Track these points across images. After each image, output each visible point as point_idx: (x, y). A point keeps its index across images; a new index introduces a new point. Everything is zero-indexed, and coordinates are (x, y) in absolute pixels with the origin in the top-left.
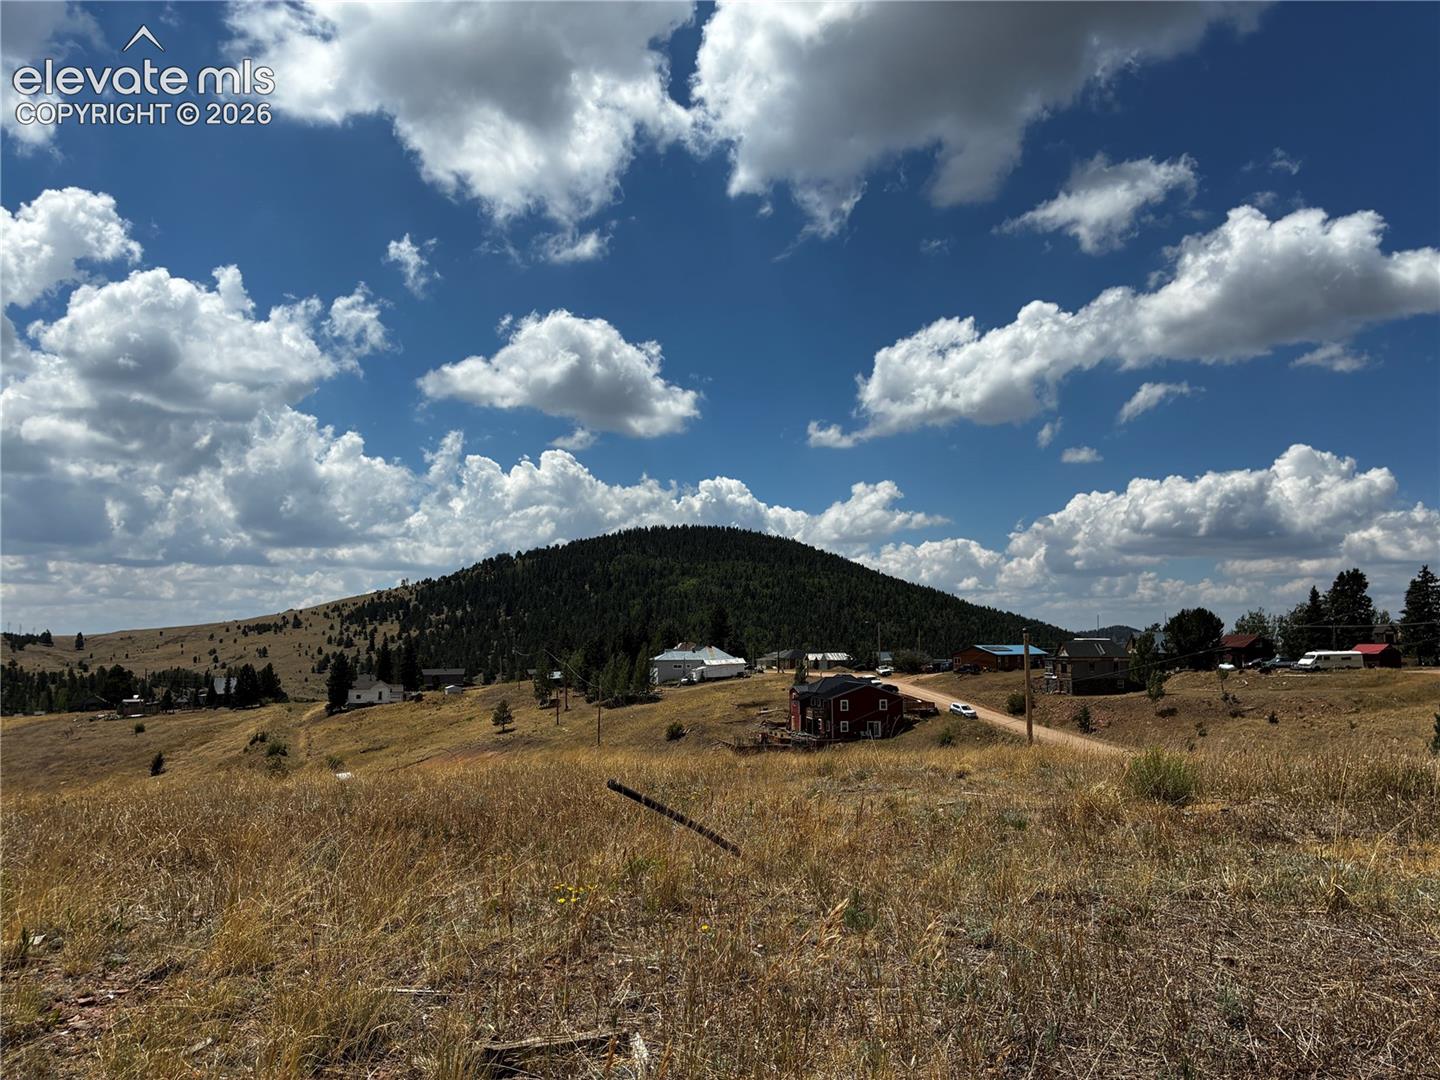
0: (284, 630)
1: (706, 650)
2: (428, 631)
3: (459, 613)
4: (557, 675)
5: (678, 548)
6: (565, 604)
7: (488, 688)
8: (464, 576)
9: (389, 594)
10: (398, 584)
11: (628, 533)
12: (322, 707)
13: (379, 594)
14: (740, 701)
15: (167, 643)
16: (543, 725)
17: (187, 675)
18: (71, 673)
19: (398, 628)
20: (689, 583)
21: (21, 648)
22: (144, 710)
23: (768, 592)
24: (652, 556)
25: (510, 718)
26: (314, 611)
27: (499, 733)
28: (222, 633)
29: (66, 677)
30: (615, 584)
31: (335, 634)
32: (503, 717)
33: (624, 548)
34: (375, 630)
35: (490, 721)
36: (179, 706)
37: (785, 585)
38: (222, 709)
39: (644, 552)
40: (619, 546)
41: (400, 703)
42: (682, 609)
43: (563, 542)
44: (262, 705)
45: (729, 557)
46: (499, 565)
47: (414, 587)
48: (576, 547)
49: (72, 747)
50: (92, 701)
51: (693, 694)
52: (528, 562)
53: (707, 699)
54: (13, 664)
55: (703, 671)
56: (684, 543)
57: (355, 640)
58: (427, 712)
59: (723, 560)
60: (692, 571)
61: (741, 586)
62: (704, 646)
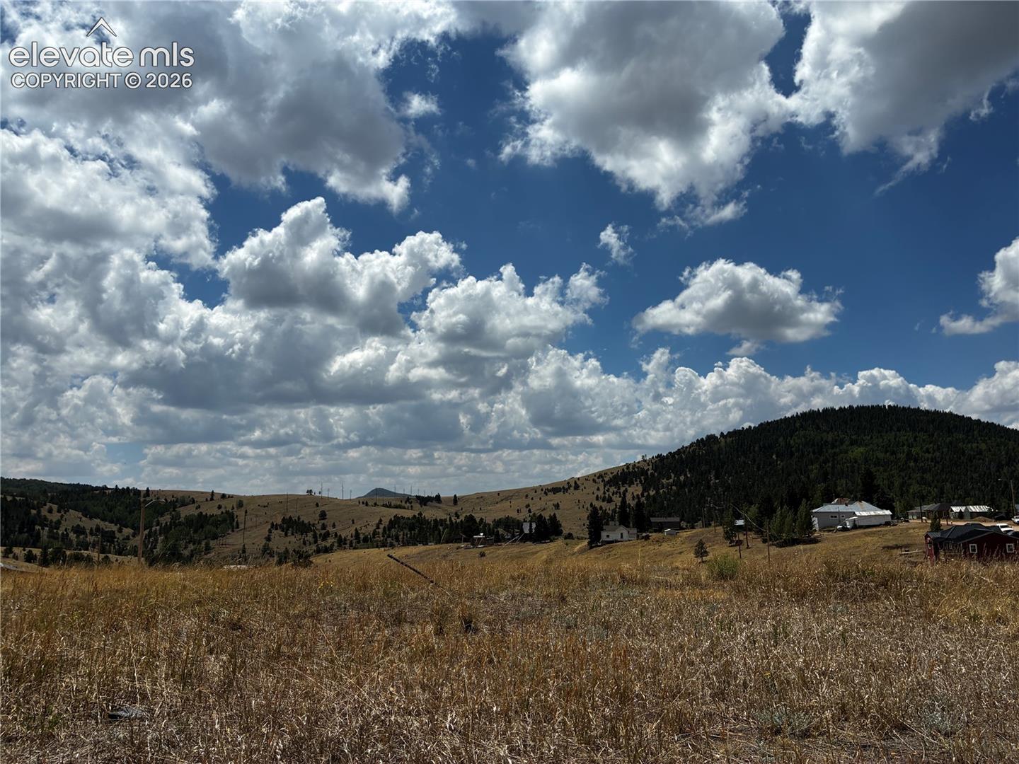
0: (569, 491)
1: (857, 504)
2: (661, 491)
3: (682, 478)
4: (740, 522)
5: (847, 424)
6: (758, 469)
7: (694, 531)
8: (684, 452)
9: (634, 466)
10: (639, 458)
11: (804, 414)
12: (585, 543)
13: (628, 466)
14: (885, 544)
15: (502, 500)
17: (513, 520)
18: (450, 518)
19: (641, 490)
20: (858, 451)
21: (425, 505)
22: (485, 542)
24: (825, 431)
25: (706, 553)
26: (587, 479)
27: (700, 563)
28: (532, 494)
29: (448, 522)
30: (796, 454)
31: (600, 493)
32: (701, 551)
33: (802, 426)
34: (626, 490)
35: (692, 555)
37: (945, 450)
38: (528, 543)
39: (818, 428)
40: (798, 425)
41: (635, 541)
42: (853, 472)
44: (551, 541)
46: (708, 442)
47: (650, 460)
48: (765, 428)
50: (459, 537)
51: (847, 537)
52: (729, 440)
53: (858, 542)
54: (420, 514)
55: (854, 520)
56: (851, 420)
57: (614, 498)
58: (652, 547)
59: (887, 432)
60: (859, 441)
61: (904, 452)
62: (856, 501)
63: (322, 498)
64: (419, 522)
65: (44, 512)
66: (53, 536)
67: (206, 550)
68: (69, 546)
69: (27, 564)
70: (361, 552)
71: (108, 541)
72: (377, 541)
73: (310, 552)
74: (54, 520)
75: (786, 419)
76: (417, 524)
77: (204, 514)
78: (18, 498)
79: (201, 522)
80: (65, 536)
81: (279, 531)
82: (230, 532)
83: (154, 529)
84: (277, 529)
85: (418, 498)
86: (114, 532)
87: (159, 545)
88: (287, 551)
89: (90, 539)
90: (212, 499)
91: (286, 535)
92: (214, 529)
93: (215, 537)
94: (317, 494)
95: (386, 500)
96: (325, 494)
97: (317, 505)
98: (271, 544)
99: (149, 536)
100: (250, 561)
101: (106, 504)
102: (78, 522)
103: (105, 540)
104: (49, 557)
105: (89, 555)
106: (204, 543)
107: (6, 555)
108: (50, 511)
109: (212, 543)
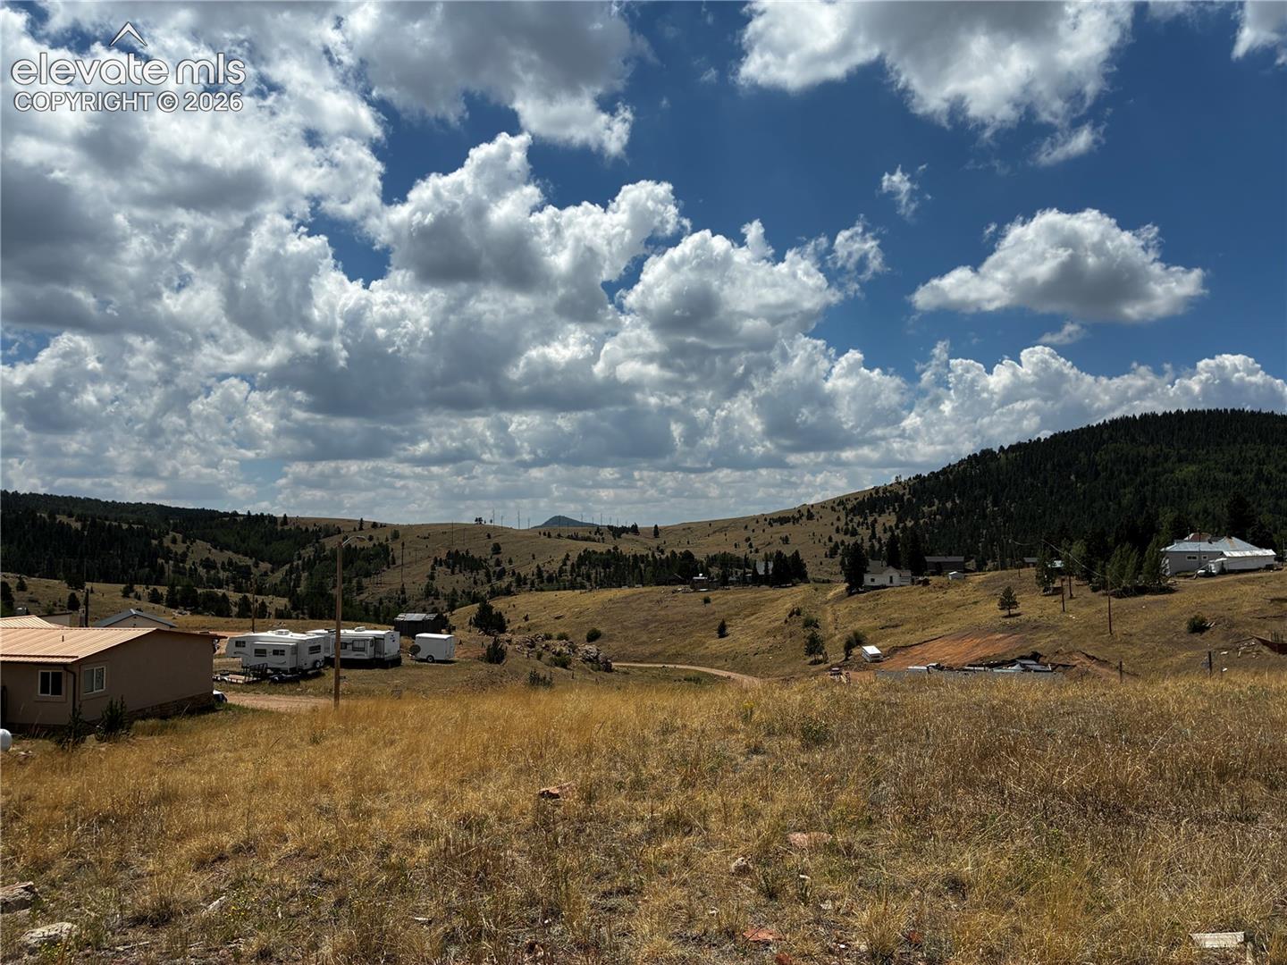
0: (800, 521)
1: (1225, 541)
2: (922, 522)
3: (949, 505)
4: (1058, 564)
5: (1173, 435)
6: (1051, 493)
7: (985, 574)
8: (951, 472)
9: (885, 489)
10: (893, 480)
11: (1114, 422)
12: (843, 587)
13: (877, 490)
14: (1273, 595)
15: (714, 532)
16: (1050, 611)
17: (732, 557)
18: (653, 556)
19: (895, 519)
20: (1188, 471)
21: (619, 537)
22: (710, 584)
24: (1142, 444)
25: (1015, 604)
26: (823, 506)
27: (1006, 617)
28: (752, 525)
29: (650, 559)
30: (1103, 474)
31: (841, 524)
32: (1008, 602)
33: (1111, 437)
34: (875, 521)
35: (995, 605)
36: (732, 583)
38: (764, 586)
39: (1133, 440)
40: (1105, 436)
41: (909, 587)
42: (1181, 497)
43: (1045, 434)
44: (794, 585)
45: (1235, 439)
46: (984, 459)
47: (907, 482)
48: (1059, 440)
49: (663, 613)
50: (671, 578)
51: (1215, 586)
52: (1011, 455)
53: (1231, 592)
54: (616, 548)
55: (1222, 563)
56: (1180, 429)
57: (859, 530)
58: (934, 595)
59: (1228, 445)
60: (1190, 457)
61: (1252, 471)
62: (1222, 537)
63: (495, 528)
64: (614, 558)
65: (167, 542)
66: (179, 571)
67: (358, 589)
68: (200, 583)
69: (153, 605)
70: (551, 595)
71: (243, 578)
72: (563, 581)
73: (484, 594)
74: (180, 552)
75: (1089, 428)
76: (613, 561)
77: (353, 546)
78: (135, 526)
79: (351, 555)
80: (193, 571)
81: (444, 568)
82: (385, 568)
83: (295, 563)
84: (441, 565)
85: (610, 528)
86: (249, 567)
87: (303, 583)
88: (454, 591)
89: (223, 575)
90: (361, 529)
91: (453, 573)
92: (366, 565)
93: (368, 575)
94: (488, 523)
95: (572, 530)
96: (497, 523)
97: (489, 536)
98: (435, 584)
99: (290, 572)
100: (411, 603)
101: (238, 533)
102: (206, 555)
103: (240, 577)
104: (178, 596)
105: (224, 594)
106: (354, 581)
107: (126, 594)
108: (174, 541)
109: (365, 581)
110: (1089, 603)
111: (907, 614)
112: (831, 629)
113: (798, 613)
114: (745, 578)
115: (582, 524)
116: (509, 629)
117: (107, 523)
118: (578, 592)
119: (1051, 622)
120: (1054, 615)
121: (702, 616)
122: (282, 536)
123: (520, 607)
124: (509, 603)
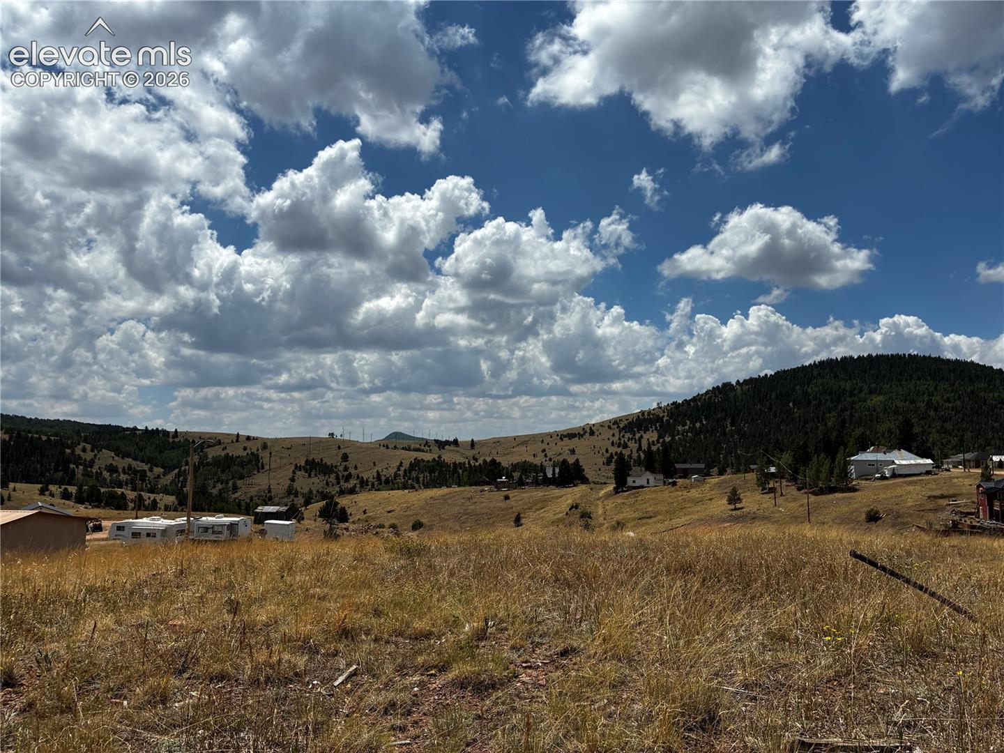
0: (584, 437)
1: (896, 452)
2: (677, 438)
3: (698, 425)
4: (773, 469)
5: (866, 373)
6: (775, 418)
7: (722, 477)
8: (700, 400)
9: (649, 412)
10: (655, 405)
11: (822, 363)
12: (611, 487)
13: (643, 413)
14: (930, 494)
15: (518, 445)
16: (766, 506)
17: (531, 465)
18: (469, 463)
19: (657, 436)
20: (877, 400)
21: (443, 448)
22: (509, 486)
23: (951, 405)
24: (843, 379)
25: (739, 500)
26: (602, 425)
27: (732, 510)
28: (548, 439)
29: (467, 465)
30: (813, 402)
31: (616, 439)
32: (734, 498)
33: (819, 374)
34: (641, 437)
35: (725, 501)
36: (528, 484)
37: (966, 399)
38: (552, 487)
39: (836, 376)
40: (815, 373)
41: (662, 487)
42: (871, 421)
43: (770, 372)
44: (575, 485)
45: (911, 377)
46: (724, 390)
47: (666, 407)
48: (781, 376)
49: (472, 507)
50: (481, 480)
51: (887, 487)
52: (745, 387)
53: (899, 491)
54: (440, 457)
55: (894, 469)
56: (870, 369)
57: (629, 444)
58: (680, 493)
59: (906, 381)
60: (878, 390)
61: (924, 401)
62: (895, 449)
63: (344, 441)
64: (438, 465)
65: (78, 451)
66: (87, 474)
67: (233, 489)
68: (103, 484)
69: (64, 501)
70: (385, 494)
71: (140, 479)
72: (398, 483)
73: (333, 493)
74: (88, 459)
75: (804, 367)
76: (437, 467)
77: (230, 455)
78: (52, 438)
79: (227, 463)
80: (99, 475)
81: (303, 472)
82: (255, 472)
83: (183, 468)
84: (300, 470)
85: (436, 441)
86: (145, 471)
87: (189, 484)
88: (311, 491)
89: (123, 477)
90: (237, 441)
91: (310, 476)
92: (240, 470)
93: (242, 477)
94: (339, 437)
95: (405, 443)
96: (346, 437)
97: (339, 448)
98: (295, 485)
99: (179, 475)
100: (276, 500)
101: (137, 444)
102: (110, 461)
103: (137, 479)
104: (85, 495)
105: (123, 493)
106: (231, 483)
107: (42, 492)
108: (84, 450)
109: (239, 483)
110: (795, 500)
111: (659, 508)
112: (601, 519)
113: (576, 507)
114: (537, 480)
115: (414, 438)
116: (351, 520)
117: (30, 435)
118: (407, 491)
119: (766, 514)
120: (768, 509)
121: (503, 510)
122: (174, 447)
123: (360, 503)
124: (352, 500)
